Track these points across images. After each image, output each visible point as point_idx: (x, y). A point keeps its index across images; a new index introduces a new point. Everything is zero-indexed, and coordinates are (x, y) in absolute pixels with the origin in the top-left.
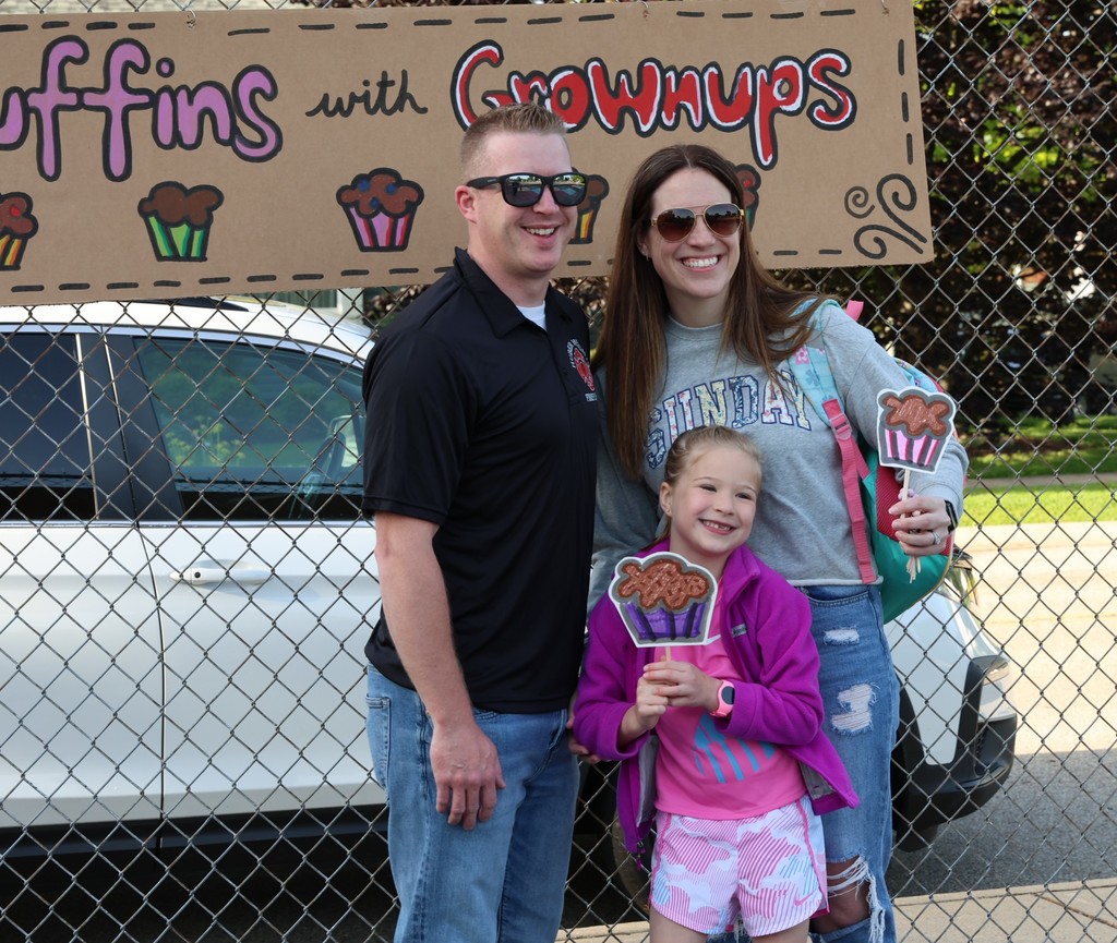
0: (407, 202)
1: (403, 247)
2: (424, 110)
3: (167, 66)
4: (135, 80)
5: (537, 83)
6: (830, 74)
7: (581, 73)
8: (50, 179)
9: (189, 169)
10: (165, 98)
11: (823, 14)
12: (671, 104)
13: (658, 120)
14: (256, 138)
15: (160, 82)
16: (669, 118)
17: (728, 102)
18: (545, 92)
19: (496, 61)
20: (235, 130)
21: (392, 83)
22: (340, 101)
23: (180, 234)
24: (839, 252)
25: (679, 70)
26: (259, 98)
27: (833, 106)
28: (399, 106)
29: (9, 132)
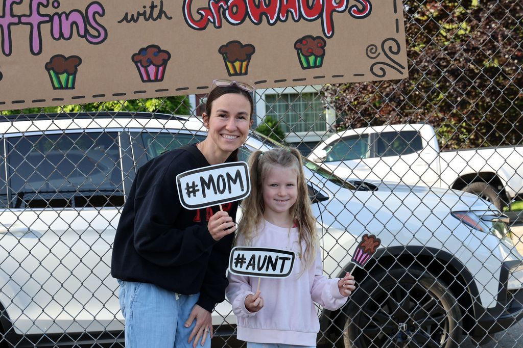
0: (163, 59)
1: (162, 80)
2: (171, 18)
3: (57, 4)
4: (43, 10)
5: (222, 3)
8: (7, 55)
9: (67, 49)
10: (56, 18)
12: (285, 10)
13: (278, 18)
14: (96, 34)
15: (55, 11)
16: (283, 17)
17: (311, 8)
18: (225, 7)
20: (86, 31)
21: (156, 6)
22: (133, 15)
23: (63, 77)
24: (363, 75)
26: (97, 16)
27: (361, 7)
28: (159, 16)
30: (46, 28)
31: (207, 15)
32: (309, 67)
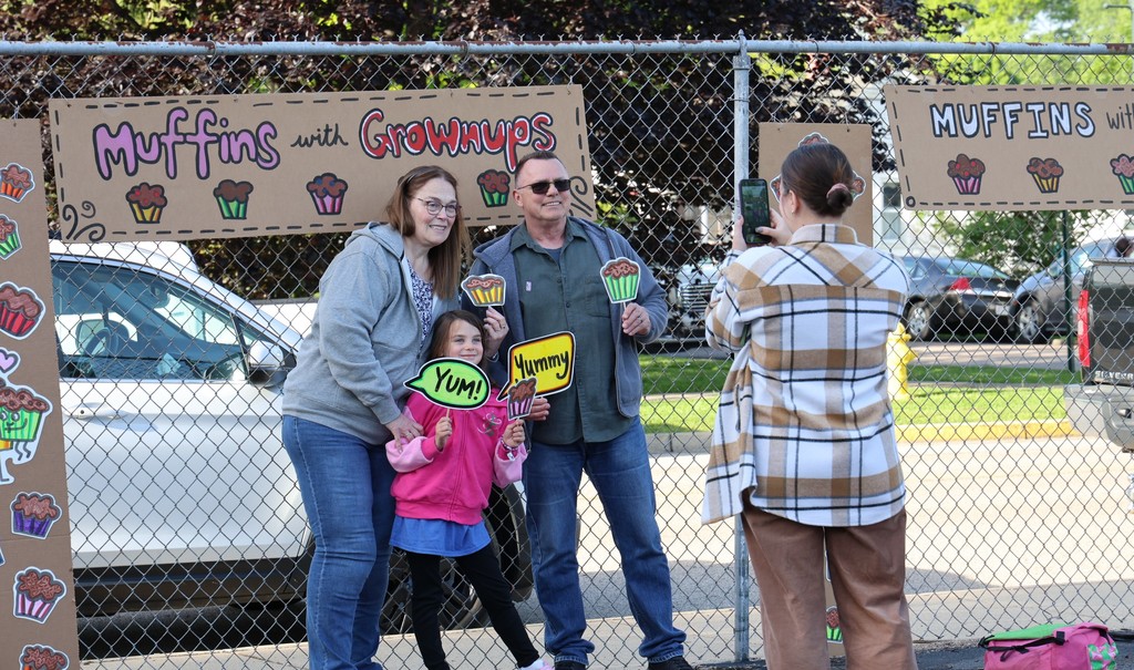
0: (340, 190)
1: (339, 212)
2: (347, 144)
3: (225, 122)
4: (210, 129)
5: (400, 130)
6: (542, 125)
7: (422, 125)
8: (172, 178)
9: (238, 173)
10: (224, 138)
11: (539, 95)
12: (466, 141)
13: (459, 148)
14: (268, 158)
15: (223, 130)
16: (465, 148)
17: (493, 139)
18: (404, 134)
19: (381, 119)
20: (257, 154)
21: (331, 130)
22: (306, 139)
23: (233, 205)
25: (469, 123)
26: (268, 137)
27: (545, 141)
28: (334, 142)
29: (152, 155)
30: (213, 148)
31: (385, 143)
32: (493, 204)
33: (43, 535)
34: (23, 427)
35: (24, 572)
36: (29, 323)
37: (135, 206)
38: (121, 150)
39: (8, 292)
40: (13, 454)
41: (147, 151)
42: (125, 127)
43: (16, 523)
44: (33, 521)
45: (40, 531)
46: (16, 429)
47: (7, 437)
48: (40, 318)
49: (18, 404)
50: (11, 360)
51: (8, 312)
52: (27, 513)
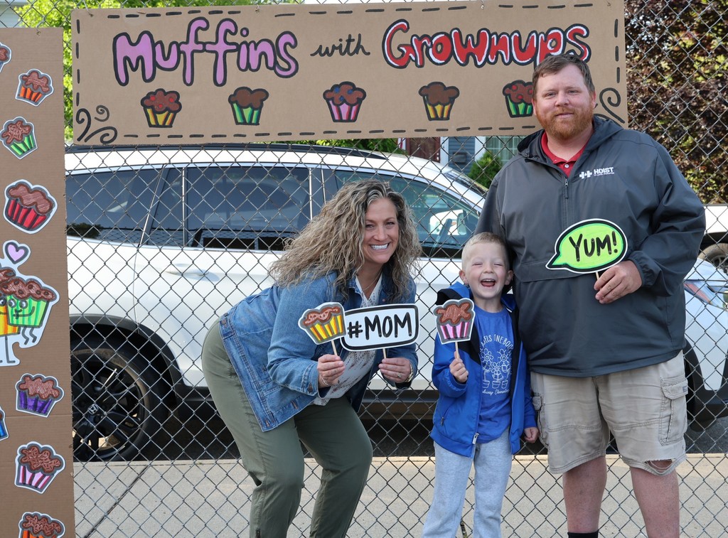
0: (358, 98)
1: (354, 120)
2: (369, 54)
3: (246, 32)
4: (230, 38)
5: (426, 40)
6: (577, 37)
7: (448, 36)
8: (188, 85)
9: (253, 81)
10: (244, 47)
11: (575, 6)
12: (494, 52)
13: (487, 59)
14: (286, 66)
15: (244, 39)
16: (492, 58)
17: (523, 51)
18: (429, 45)
19: (406, 30)
20: (276, 63)
21: (354, 40)
22: (327, 49)
23: (247, 112)
25: (499, 34)
26: (288, 46)
27: (579, 53)
28: (356, 51)
29: (171, 63)
30: (232, 58)
31: (408, 53)
32: (518, 115)
33: (45, 413)
34: (30, 314)
35: (26, 446)
36: (40, 218)
37: (149, 111)
38: (140, 58)
39: (21, 189)
40: (19, 339)
41: (166, 59)
42: (146, 36)
43: (20, 401)
44: (36, 400)
45: (42, 409)
46: (24, 316)
47: (15, 322)
48: (52, 214)
49: (27, 292)
50: (22, 252)
51: (21, 208)
52: (31, 393)
